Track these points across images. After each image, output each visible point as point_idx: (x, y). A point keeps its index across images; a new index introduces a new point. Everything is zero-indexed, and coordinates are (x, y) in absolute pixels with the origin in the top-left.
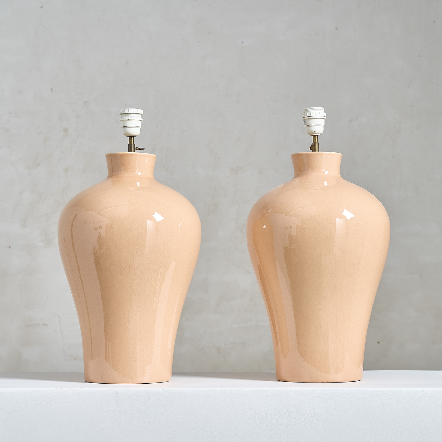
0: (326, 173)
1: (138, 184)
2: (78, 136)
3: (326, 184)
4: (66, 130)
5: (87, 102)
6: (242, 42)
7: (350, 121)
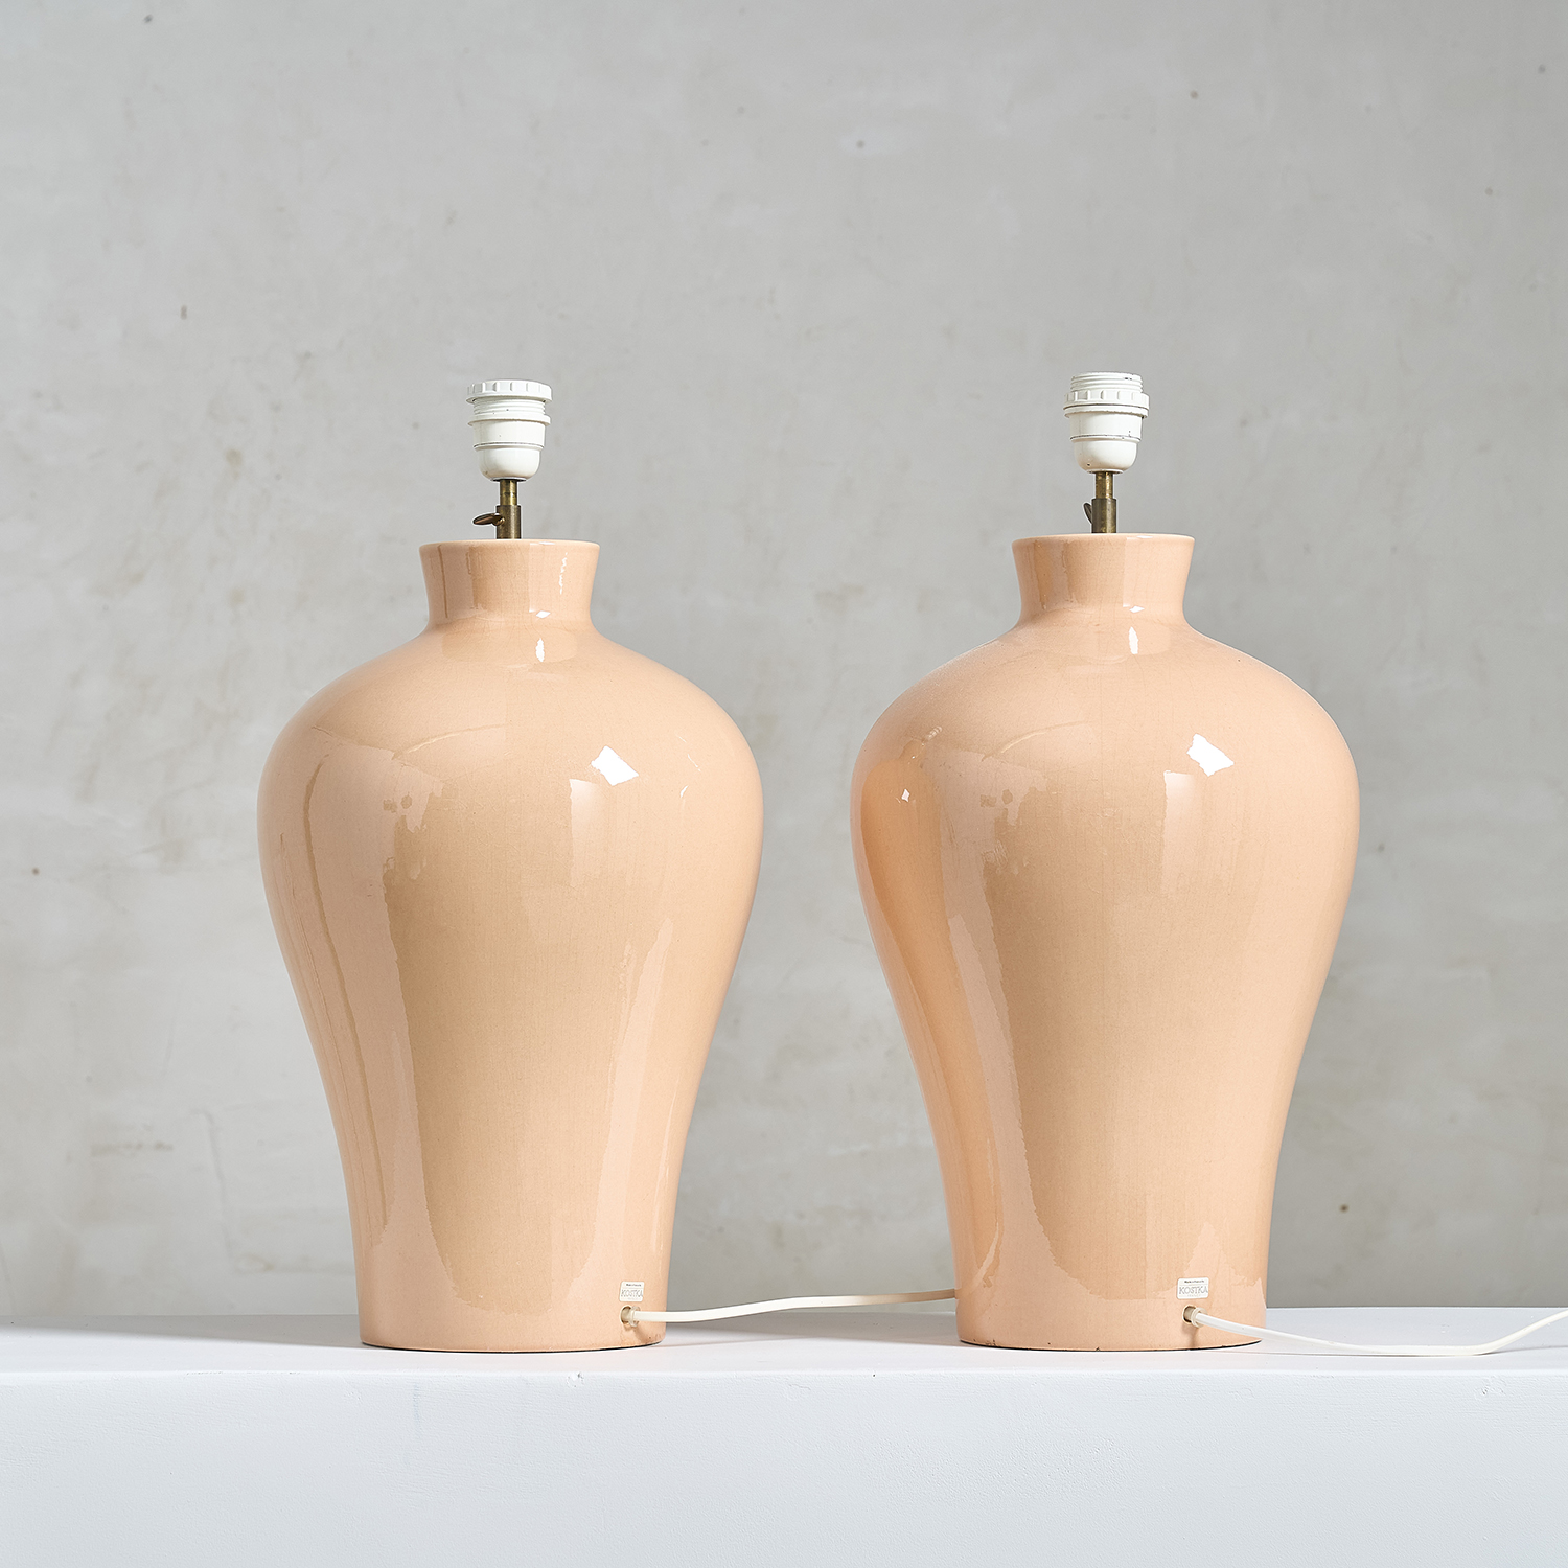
2: (278, 477)
4: (234, 456)
5: (308, 355)
6: (861, 144)
7: (1244, 423)
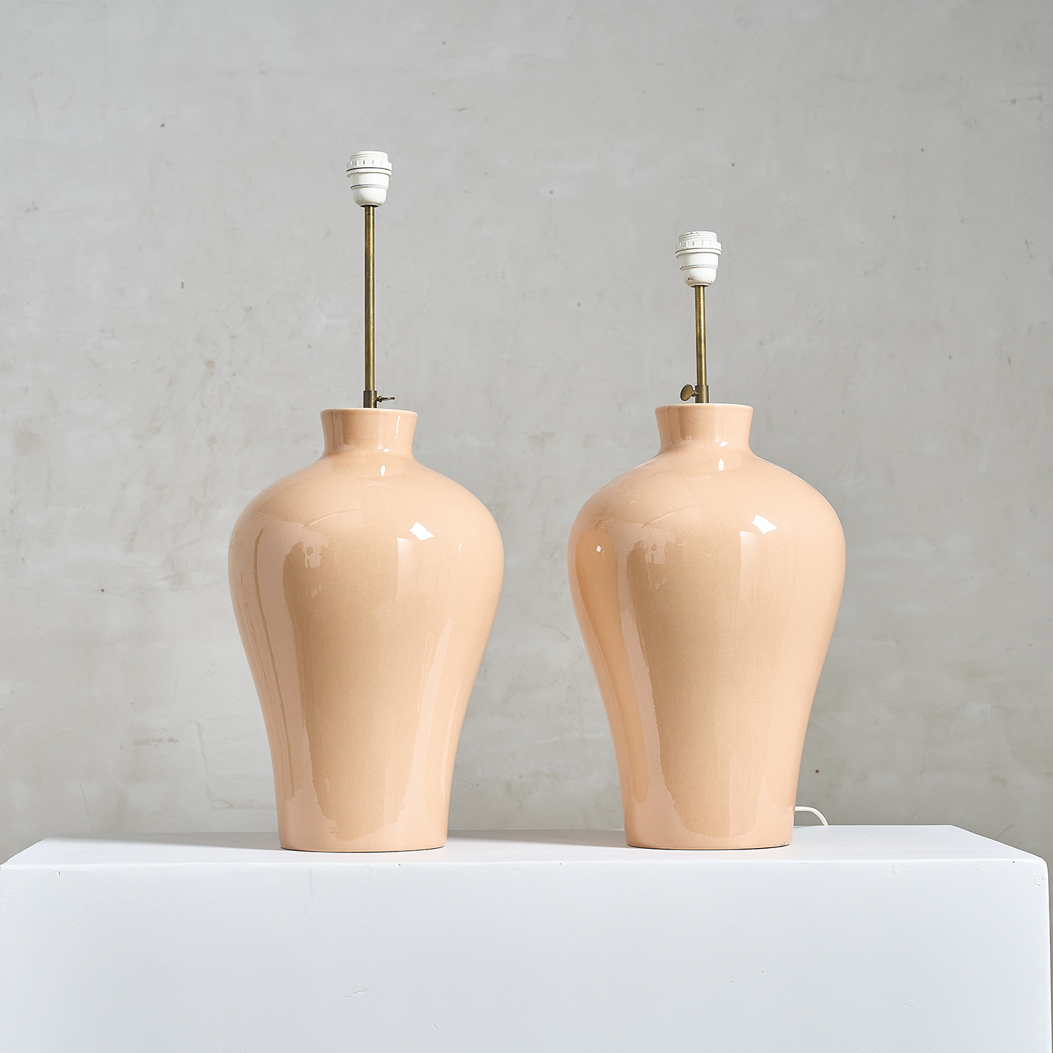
0: (724, 444)
1: (383, 469)
2: (234, 375)
3: (721, 466)
4: (210, 364)
5: (250, 308)
6: (551, 192)
7: (761, 343)
